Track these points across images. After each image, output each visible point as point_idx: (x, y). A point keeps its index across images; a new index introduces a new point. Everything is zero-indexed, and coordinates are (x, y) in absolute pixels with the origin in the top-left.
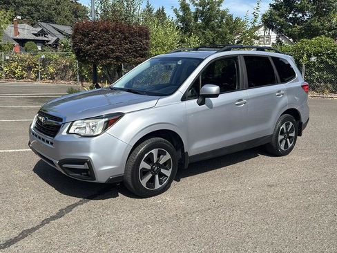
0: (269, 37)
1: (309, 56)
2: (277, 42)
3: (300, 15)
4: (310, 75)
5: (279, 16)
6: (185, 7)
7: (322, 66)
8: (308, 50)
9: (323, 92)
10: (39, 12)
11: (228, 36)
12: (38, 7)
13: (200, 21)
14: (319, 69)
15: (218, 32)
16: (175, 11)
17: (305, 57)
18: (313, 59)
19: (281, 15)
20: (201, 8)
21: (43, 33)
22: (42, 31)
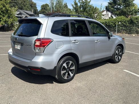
0: (108, 15)
1: (118, 22)
2: (111, 17)
3: (119, 7)
4: (119, 28)
5: (111, 7)
6: (76, 4)
7: (122, 25)
8: (118, 20)
9: (123, 33)
10: (17, 5)
11: (93, 15)
12: (17, 3)
13: (82, 9)
14: (121, 26)
15: (88, 13)
16: (72, 5)
17: (117, 23)
18: (120, 23)
19: (112, 7)
20: (82, 4)
21: (20, 14)
22: (20, 13)
